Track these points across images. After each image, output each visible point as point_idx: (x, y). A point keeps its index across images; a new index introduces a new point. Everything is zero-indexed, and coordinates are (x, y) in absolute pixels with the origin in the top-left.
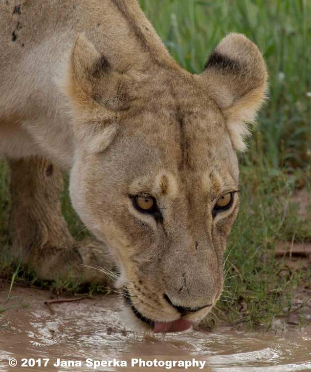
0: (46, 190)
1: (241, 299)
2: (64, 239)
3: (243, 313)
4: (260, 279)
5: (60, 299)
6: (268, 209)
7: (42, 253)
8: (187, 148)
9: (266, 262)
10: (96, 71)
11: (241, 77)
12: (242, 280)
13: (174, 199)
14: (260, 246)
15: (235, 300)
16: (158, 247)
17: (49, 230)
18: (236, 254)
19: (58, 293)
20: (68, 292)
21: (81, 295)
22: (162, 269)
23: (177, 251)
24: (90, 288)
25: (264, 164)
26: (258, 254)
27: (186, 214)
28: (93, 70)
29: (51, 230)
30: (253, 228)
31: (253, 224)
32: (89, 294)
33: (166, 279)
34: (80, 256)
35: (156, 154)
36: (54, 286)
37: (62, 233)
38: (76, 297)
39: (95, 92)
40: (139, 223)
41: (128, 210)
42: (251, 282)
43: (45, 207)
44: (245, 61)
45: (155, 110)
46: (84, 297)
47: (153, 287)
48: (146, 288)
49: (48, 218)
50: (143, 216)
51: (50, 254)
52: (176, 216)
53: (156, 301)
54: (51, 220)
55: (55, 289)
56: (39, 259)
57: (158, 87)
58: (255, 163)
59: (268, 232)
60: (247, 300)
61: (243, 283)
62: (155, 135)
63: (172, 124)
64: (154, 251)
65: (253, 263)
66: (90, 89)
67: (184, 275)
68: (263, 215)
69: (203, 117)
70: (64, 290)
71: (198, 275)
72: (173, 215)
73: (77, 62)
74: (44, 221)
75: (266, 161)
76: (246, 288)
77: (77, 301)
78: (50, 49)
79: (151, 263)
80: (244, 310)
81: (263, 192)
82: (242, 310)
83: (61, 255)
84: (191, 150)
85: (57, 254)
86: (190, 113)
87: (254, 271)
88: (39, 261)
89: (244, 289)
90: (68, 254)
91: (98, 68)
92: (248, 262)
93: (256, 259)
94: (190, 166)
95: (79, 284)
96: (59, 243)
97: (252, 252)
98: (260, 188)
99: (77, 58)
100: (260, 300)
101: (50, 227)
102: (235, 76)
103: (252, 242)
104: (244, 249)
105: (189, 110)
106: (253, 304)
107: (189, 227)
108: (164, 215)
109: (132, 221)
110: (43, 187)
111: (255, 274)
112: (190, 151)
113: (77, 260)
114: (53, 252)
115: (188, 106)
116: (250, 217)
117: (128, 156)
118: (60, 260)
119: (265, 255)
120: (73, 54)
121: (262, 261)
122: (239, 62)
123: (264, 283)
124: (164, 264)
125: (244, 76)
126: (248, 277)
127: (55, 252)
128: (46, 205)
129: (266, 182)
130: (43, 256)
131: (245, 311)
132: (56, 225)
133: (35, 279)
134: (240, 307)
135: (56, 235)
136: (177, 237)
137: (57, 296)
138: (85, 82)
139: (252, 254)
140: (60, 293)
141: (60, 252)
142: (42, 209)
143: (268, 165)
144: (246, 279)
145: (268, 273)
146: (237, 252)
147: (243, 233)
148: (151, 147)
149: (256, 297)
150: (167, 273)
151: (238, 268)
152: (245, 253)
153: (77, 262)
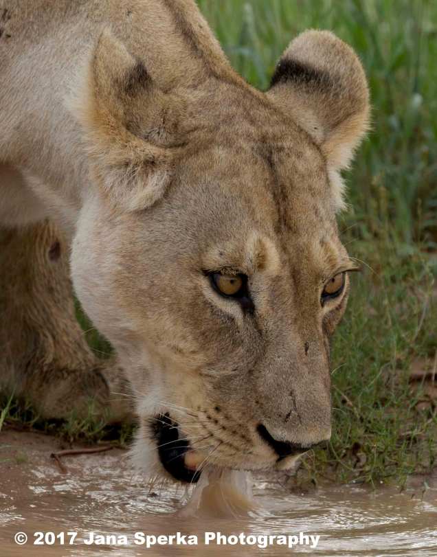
0: (49, 282)
1: (356, 447)
2: (80, 355)
3: (361, 470)
4: (386, 417)
5: (76, 450)
6: (398, 306)
7: (45, 377)
8: (284, 200)
9: (395, 389)
10: (130, 86)
11: (333, 96)
12: (358, 417)
13: (273, 277)
14: (387, 364)
15: (347, 449)
16: (248, 351)
17: (56, 342)
18: (349, 377)
19: (72, 439)
20: (87, 439)
21: (107, 442)
22: (255, 386)
23: (279, 357)
24: (121, 432)
25: (391, 236)
26: (382, 377)
27: (290, 301)
28: (126, 83)
29: (58, 343)
30: (374, 337)
31: (374, 330)
32: (119, 441)
33: (262, 401)
34: (104, 381)
35: (240, 208)
36: (65, 429)
37: (77, 346)
38: (101, 445)
39: (128, 118)
40: (218, 315)
41: (202, 295)
42: (372, 421)
43: (49, 307)
44: (338, 72)
45: (228, 143)
46: (111, 445)
47: (239, 414)
48: (227, 417)
49: (55, 323)
50: (225, 302)
51: (59, 377)
52: (276, 304)
53: (243, 437)
54: (58, 326)
55: (67, 434)
56: (41, 386)
57: (224, 110)
58: (376, 235)
59: (398, 344)
60: (365, 448)
61: (359, 423)
62: (235, 181)
63: (256, 163)
64: (241, 357)
65: (375, 392)
66: (121, 112)
67: (291, 394)
68: (389, 316)
69: (299, 155)
70: (82, 435)
71: (311, 393)
72: (271, 303)
73: (102, 69)
74: (48, 329)
75: (394, 233)
76: (364, 430)
77: (102, 453)
78: (54, 50)
79: (235, 376)
80: (361, 464)
81: (389, 281)
82: (358, 465)
83: (75, 380)
84: (290, 203)
85: (69, 378)
86: (281, 149)
87: (376, 403)
88: (41, 389)
89: (361, 432)
90: (86, 378)
91: (133, 80)
92: (367, 390)
93: (379, 385)
94: (290, 228)
95: (105, 425)
96: (72, 362)
97: (374, 373)
98: (385, 274)
99: (100, 63)
100: (386, 448)
101: (56, 337)
102: (324, 95)
103: (373, 359)
104: (361, 369)
105: (277, 145)
106: (376, 456)
107: (296, 320)
108: (256, 302)
109: (209, 310)
110: (45, 276)
111: (377, 407)
112: (288, 204)
113: (100, 387)
114: (63, 375)
115: (275, 138)
116: (369, 320)
117: (195, 213)
118: (73, 388)
119: (394, 379)
120: (95, 58)
121: (388, 387)
122: (328, 73)
123: (392, 422)
124: (258, 378)
125: (337, 95)
126: (366, 413)
127: (66, 375)
128: (51, 303)
129: (393, 265)
130: (47, 382)
131: (364, 466)
132: (68, 335)
133: (36, 419)
134: (355, 460)
135: (68, 351)
136: (277, 336)
137: (71, 445)
138: (114, 101)
139: (373, 377)
140: (75, 440)
141: (73, 375)
142: (44, 310)
143: (396, 239)
144: (364, 417)
145: (398, 407)
146: (350, 373)
147: (358, 344)
148: (230, 199)
149: (379, 444)
150: (263, 392)
151: (352, 399)
152: (362, 375)
153: (99, 390)
